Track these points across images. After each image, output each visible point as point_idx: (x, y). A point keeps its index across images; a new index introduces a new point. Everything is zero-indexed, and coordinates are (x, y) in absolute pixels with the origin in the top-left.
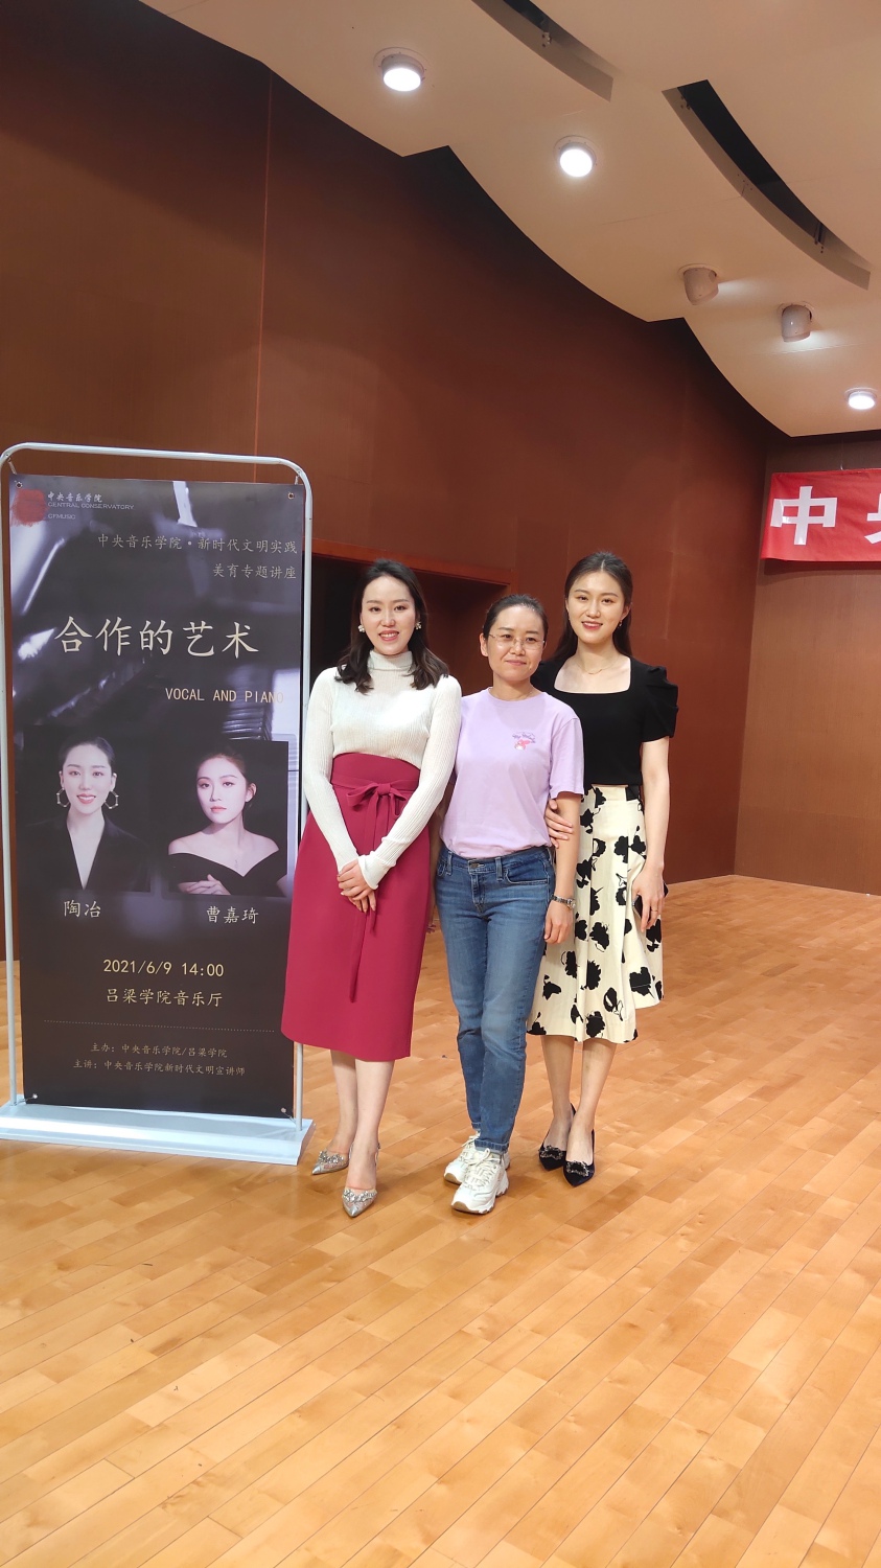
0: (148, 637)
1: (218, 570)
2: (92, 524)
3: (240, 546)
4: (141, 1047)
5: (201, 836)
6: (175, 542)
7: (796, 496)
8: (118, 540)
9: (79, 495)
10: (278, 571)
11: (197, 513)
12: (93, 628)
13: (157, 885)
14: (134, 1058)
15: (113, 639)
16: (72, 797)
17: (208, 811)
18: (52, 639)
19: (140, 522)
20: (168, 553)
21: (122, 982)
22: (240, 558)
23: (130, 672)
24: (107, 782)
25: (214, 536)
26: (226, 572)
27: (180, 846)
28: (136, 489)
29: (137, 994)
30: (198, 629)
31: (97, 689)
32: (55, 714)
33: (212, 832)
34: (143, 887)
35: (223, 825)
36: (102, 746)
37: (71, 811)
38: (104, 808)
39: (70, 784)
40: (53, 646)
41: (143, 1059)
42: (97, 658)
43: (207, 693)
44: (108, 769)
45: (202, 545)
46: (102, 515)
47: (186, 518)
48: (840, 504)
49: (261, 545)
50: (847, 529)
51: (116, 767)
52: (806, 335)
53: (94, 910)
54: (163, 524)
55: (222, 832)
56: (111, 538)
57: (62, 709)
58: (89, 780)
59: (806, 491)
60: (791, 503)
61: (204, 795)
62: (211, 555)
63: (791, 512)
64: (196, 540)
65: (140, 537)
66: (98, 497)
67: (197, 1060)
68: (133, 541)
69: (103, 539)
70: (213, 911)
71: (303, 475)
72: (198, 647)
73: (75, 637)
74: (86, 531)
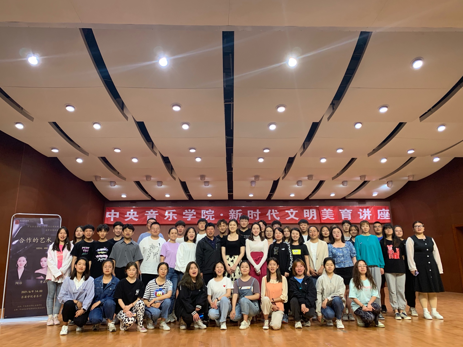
0: (34, 240)
1: (46, 230)
2: (27, 224)
3: (50, 227)
4: (27, 306)
5: (40, 270)
6: (40, 226)
7: (111, 212)
8: (31, 227)
9: (25, 220)
10: (56, 230)
11: (43, 223)
12: (25, 239)
13: (32, 278)
14: (25, 308)
15: (28, 241)
16: (19, 265)
17: (42, 266)
18: (18, 241)
19: (35, 224)
20: (39, 228)
21: (24, 295)
22: (50, 228)
23: (31, 245)
24: (25, 262)
25: (46, 225)
26: (48, 230)
27: (36, 272)
28: (35, 219)
29: (27, 296)
30: (42, 239)
31: (25, 248)
32: (17, 252)
33: (42, 269)
34: (30, 279)
35: (44, 268)
36: (25, 257)
37: (19, 267)
38: (24, 266)
39: (19, 263)
40: (18, 242)
41: (27, 308)
42: (25, 244)
43: (43, 248)
44: (26, 260)
45: (44, 227)
46: (28, 223)
47: (42, 223)
48: (120, 213)
49: (53, 226)
50: (121, 218)
51: (27, 260)
52: (115, 186)
53: (21, 283)
54: (38, 224)
55: (44, 269)
56: (30, 226)
57: (19, 252)
58: (22, 262)
59: (113, 211)
60: (110, 213)
61: (41, 263)
62: (46, 228)
63: (110, 215)
64: (43, 226)
65: (34, 226)
66: (28, 221)
67: (37, 307)
68: (33, 227)
69: (28, 226)
70: (41, 281)
71: (60, 217)
72: (42, 241)
73: (22, 241)
74: (26, 225)
